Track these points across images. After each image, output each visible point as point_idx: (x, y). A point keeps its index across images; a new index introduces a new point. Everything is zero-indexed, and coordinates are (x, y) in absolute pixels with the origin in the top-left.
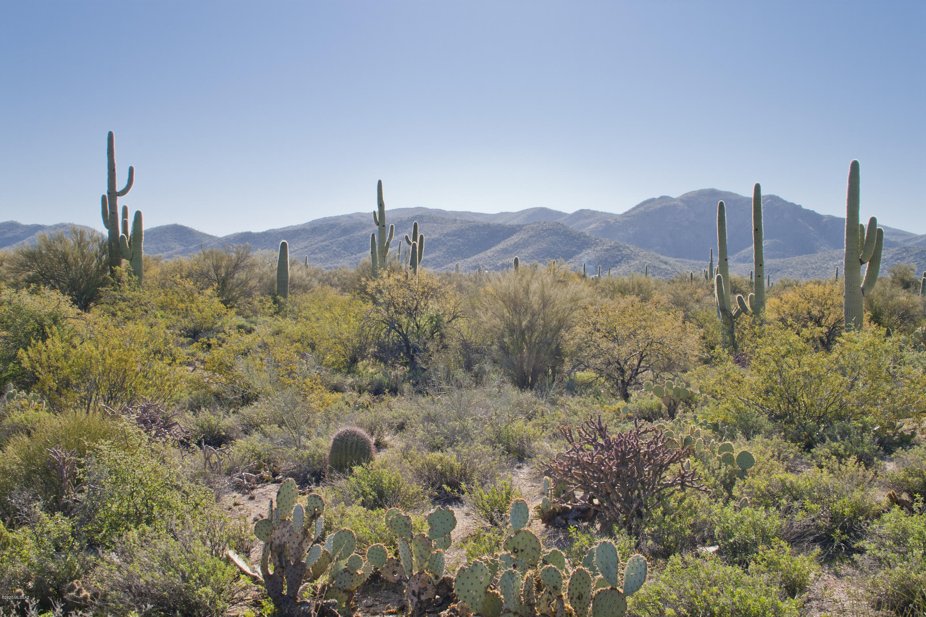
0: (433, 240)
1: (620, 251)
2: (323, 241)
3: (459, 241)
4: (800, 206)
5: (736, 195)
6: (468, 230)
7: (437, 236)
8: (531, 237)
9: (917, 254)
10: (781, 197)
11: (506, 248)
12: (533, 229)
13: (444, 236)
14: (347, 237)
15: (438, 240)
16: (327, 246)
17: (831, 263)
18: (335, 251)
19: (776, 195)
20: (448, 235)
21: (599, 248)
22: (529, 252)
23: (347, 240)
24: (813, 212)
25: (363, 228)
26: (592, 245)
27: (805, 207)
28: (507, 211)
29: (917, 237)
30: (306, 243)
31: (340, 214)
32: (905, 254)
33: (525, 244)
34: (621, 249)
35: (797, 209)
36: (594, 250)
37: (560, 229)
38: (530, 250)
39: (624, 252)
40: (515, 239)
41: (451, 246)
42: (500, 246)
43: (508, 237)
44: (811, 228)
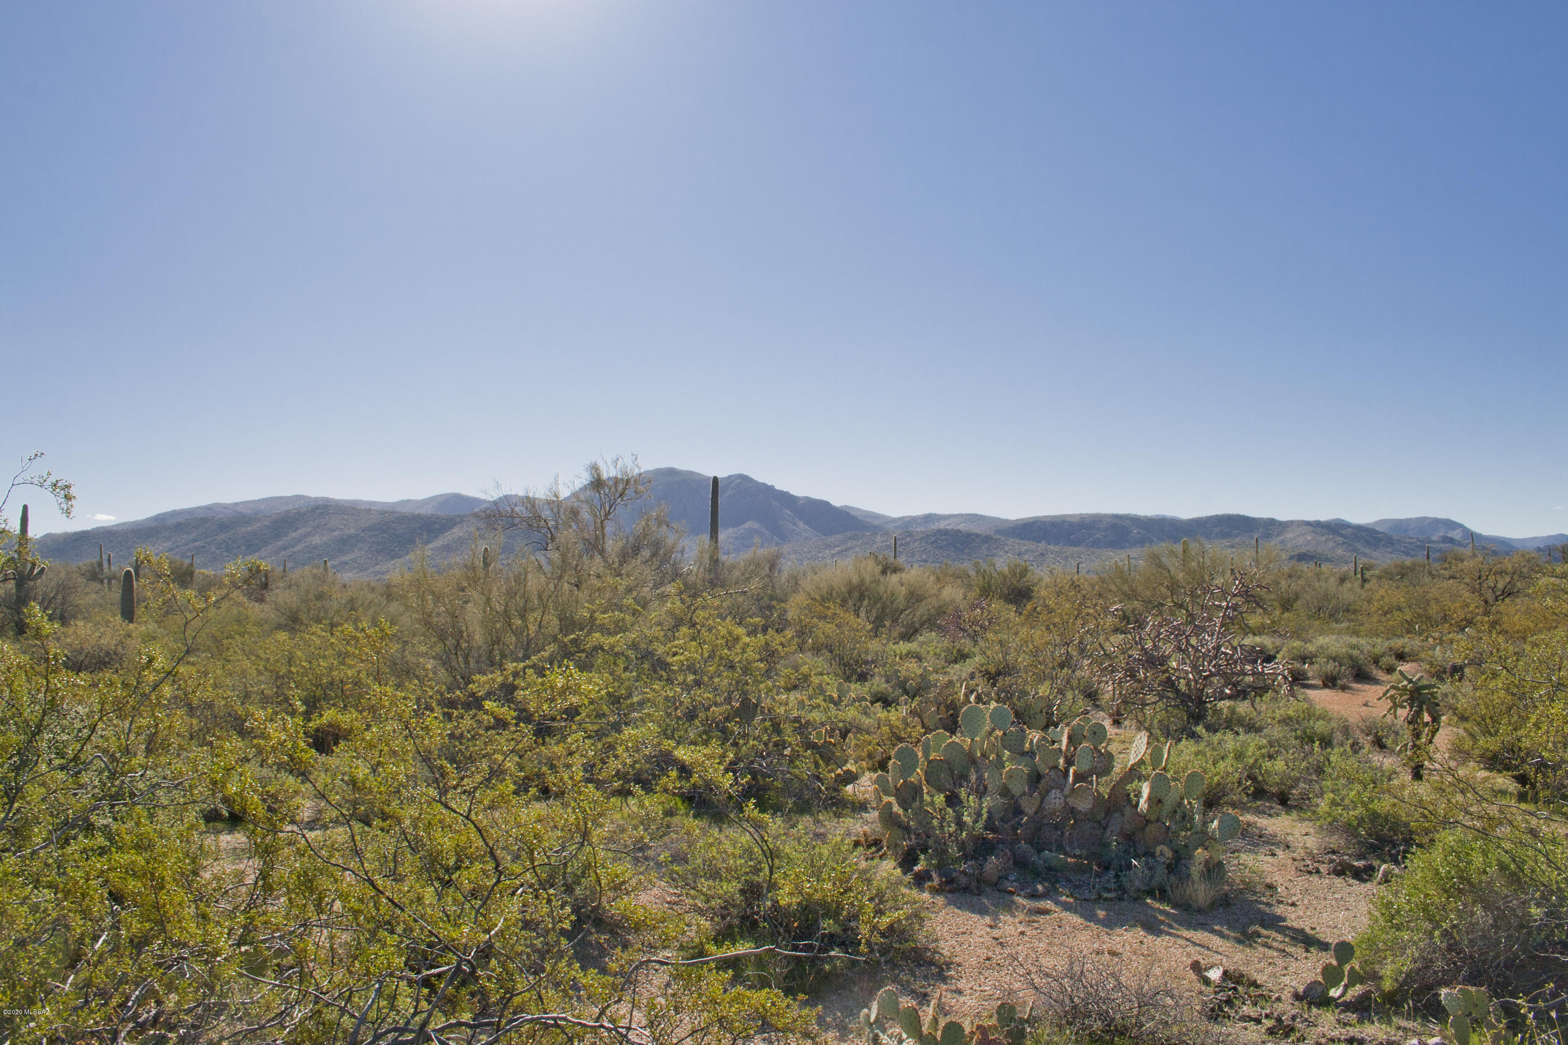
0: (349, 536)
2: (195, 540)
3: (383, 537)
4: (772, 487)
6: (393, 522)
7: (352, 531)
9: (921, 539)
10: (750, 476)
11: (448, 545)
13: (363, 531)
15: (355, 536)
16: (204, 547)
17: (827, 551)
18: (214, 552)
19: (746, 474)
20: (367, 529)
23: (230, 539)
24: (787, 493)
27: (777, 487)
28: (410, 498)
29: (894, 520)
30: (168, 544)
31: (194, 505)
32: (908, 539)
35: (769, 490)
40: (456, 533)
41: (374, 543)
42: (439, 542)
43: (447, 531)
44: (788, 511)
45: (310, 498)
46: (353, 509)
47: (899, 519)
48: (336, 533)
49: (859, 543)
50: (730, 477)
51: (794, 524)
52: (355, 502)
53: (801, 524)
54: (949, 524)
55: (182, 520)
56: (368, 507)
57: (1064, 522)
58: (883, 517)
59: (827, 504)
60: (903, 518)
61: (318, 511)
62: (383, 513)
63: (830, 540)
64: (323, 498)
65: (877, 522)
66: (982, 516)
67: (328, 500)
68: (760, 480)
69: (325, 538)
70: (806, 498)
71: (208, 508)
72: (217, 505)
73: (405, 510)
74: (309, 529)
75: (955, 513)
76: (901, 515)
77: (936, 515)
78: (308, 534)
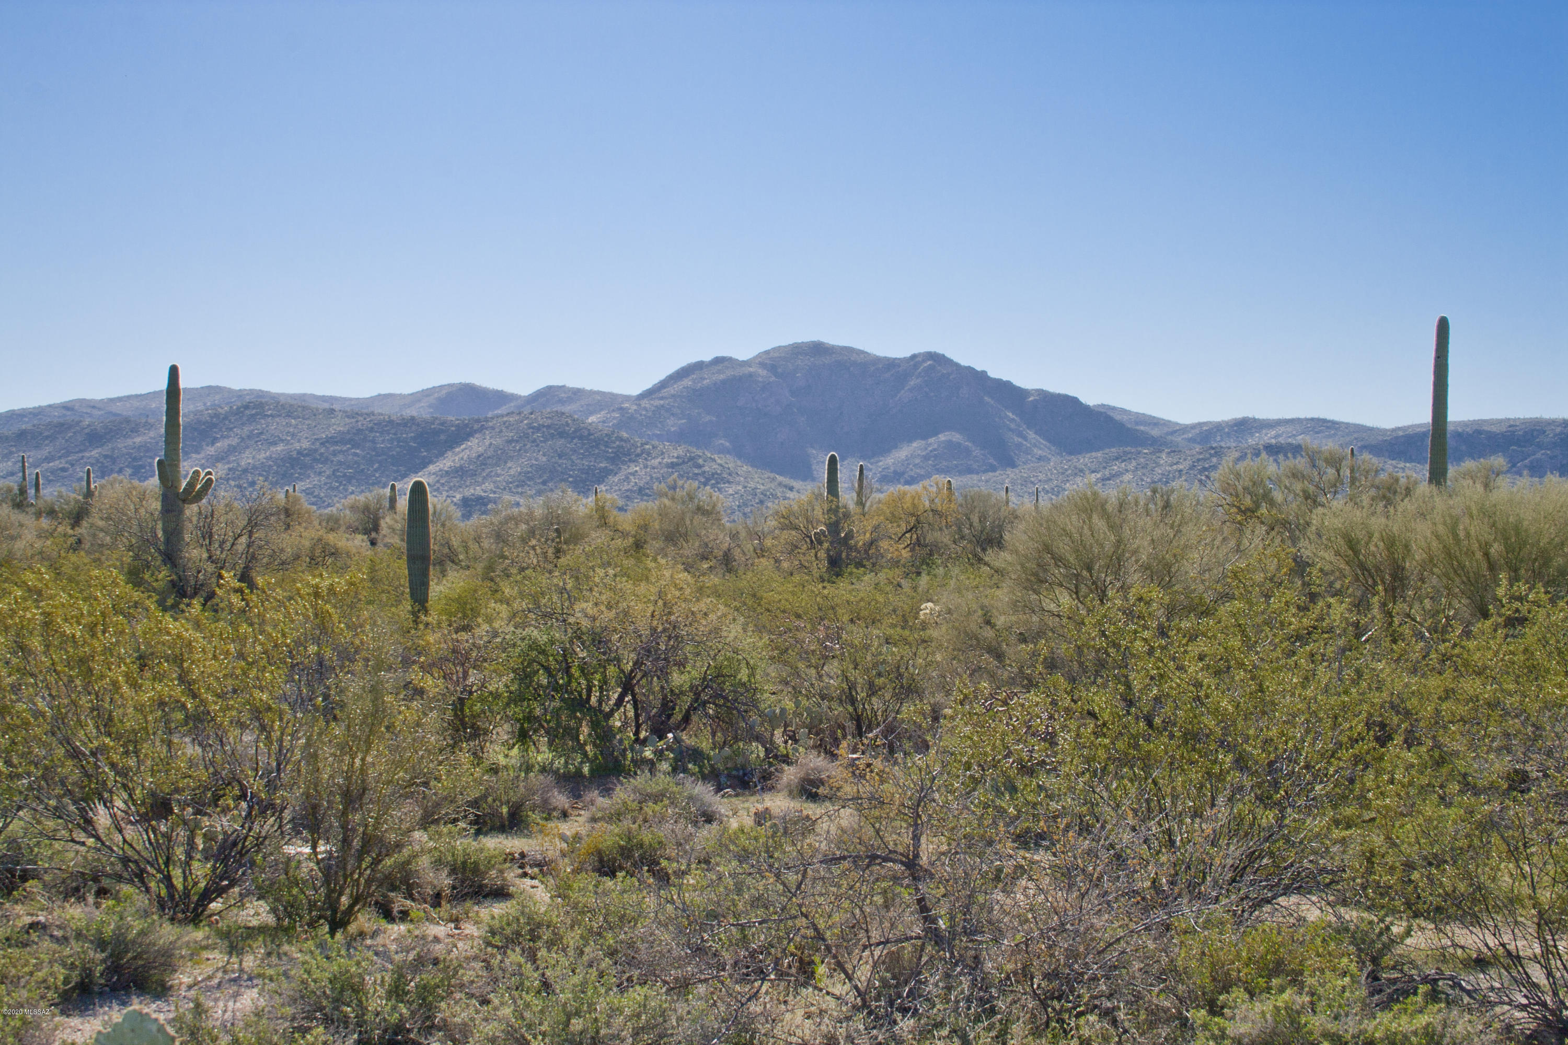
0: (299, 453)
1: (700, 467)
2: (49, 459)
3: (356, 454)
4: (984, 373)
5: (863, 352)
6: (371, 430)
7: (305, 444)
8: (510, 442)
10: (948, 355)
11: (461, 467)
12: (508, 426)
13: (322, 444)
14: (106, 450)
15: (310, 452)
16: (64, 470)
20: (330, 441)
21: (655, 462)
22: (512, 472)
23: (106, 457)
24: (1009, 383)
25: (135, 430)
26: (638, 455)
27: (993, 374)
28: (392, 392)
29: (1185, 429)
31: (44, 403)
33: (500, 457)
34: (700, 461)
35: (979, 378)
36: (646, 467)
37: (568, 425)
38: (514, 468)
39: (706, 469)
40: (473, 447)
41: (340, 463)
42: (447, 462)
43: (459, 444)
44: (1010, 414)
45: (230, 391)
46: (304, 408)
47: (1193, 427)
48: (280, 447)
49: (1132, 466)
50: (914, 357)
51: (1020, 435)
52: (303, 397)
53: (1031, 435)
54: (1276, 437)
55: (29, 427)
56: (326, 406)
57: (1479, 432)
58: (1167, 423)
59: (1075, 401)
60: (1200, 425)
61: (248, 412)
62: (353, 415)
63: (1084, 460)
64: (252, 391)
65: (1155, 432)
66: (1334, 423)
67: (261, 394)
68: (964, 362)
69: (262, 456)
70: (1041, 392)
71: (67, 407)
72: (82, 401)
73: (386, 410)
74: (234, 441)
75: (1289, 416)
76: (1195, 421)
77: (1255, 420)
78: (232, 450)
